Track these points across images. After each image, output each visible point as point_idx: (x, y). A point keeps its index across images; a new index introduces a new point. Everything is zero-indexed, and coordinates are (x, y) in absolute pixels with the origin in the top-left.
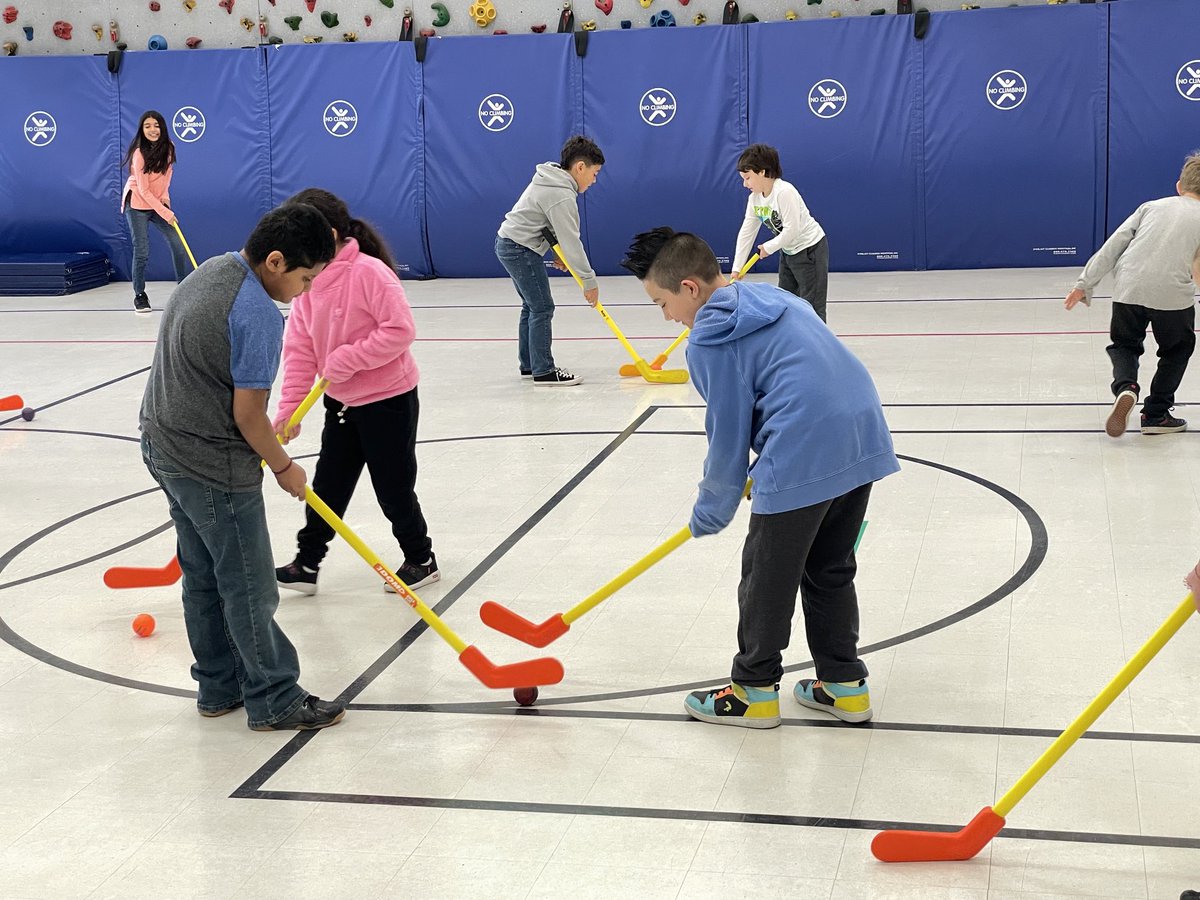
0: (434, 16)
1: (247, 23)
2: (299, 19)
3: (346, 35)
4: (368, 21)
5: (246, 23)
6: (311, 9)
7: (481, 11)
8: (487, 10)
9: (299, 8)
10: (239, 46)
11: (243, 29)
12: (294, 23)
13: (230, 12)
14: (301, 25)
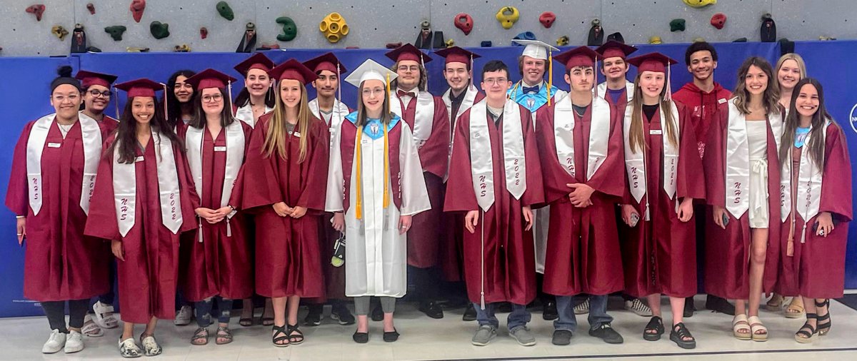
0: (280, 30)
1: (61, 32)
2: (123, 29)
3: (177, 47)
4: (204, 33)
5: (59, 32)
6: (138, 18)
7: (334, 26)
8: (341, 25)
9: (122, 16)
10: (47, 55)
11: (55, 39)
12: (116, 33)
13: (39, 19)
14: (124, 35)
